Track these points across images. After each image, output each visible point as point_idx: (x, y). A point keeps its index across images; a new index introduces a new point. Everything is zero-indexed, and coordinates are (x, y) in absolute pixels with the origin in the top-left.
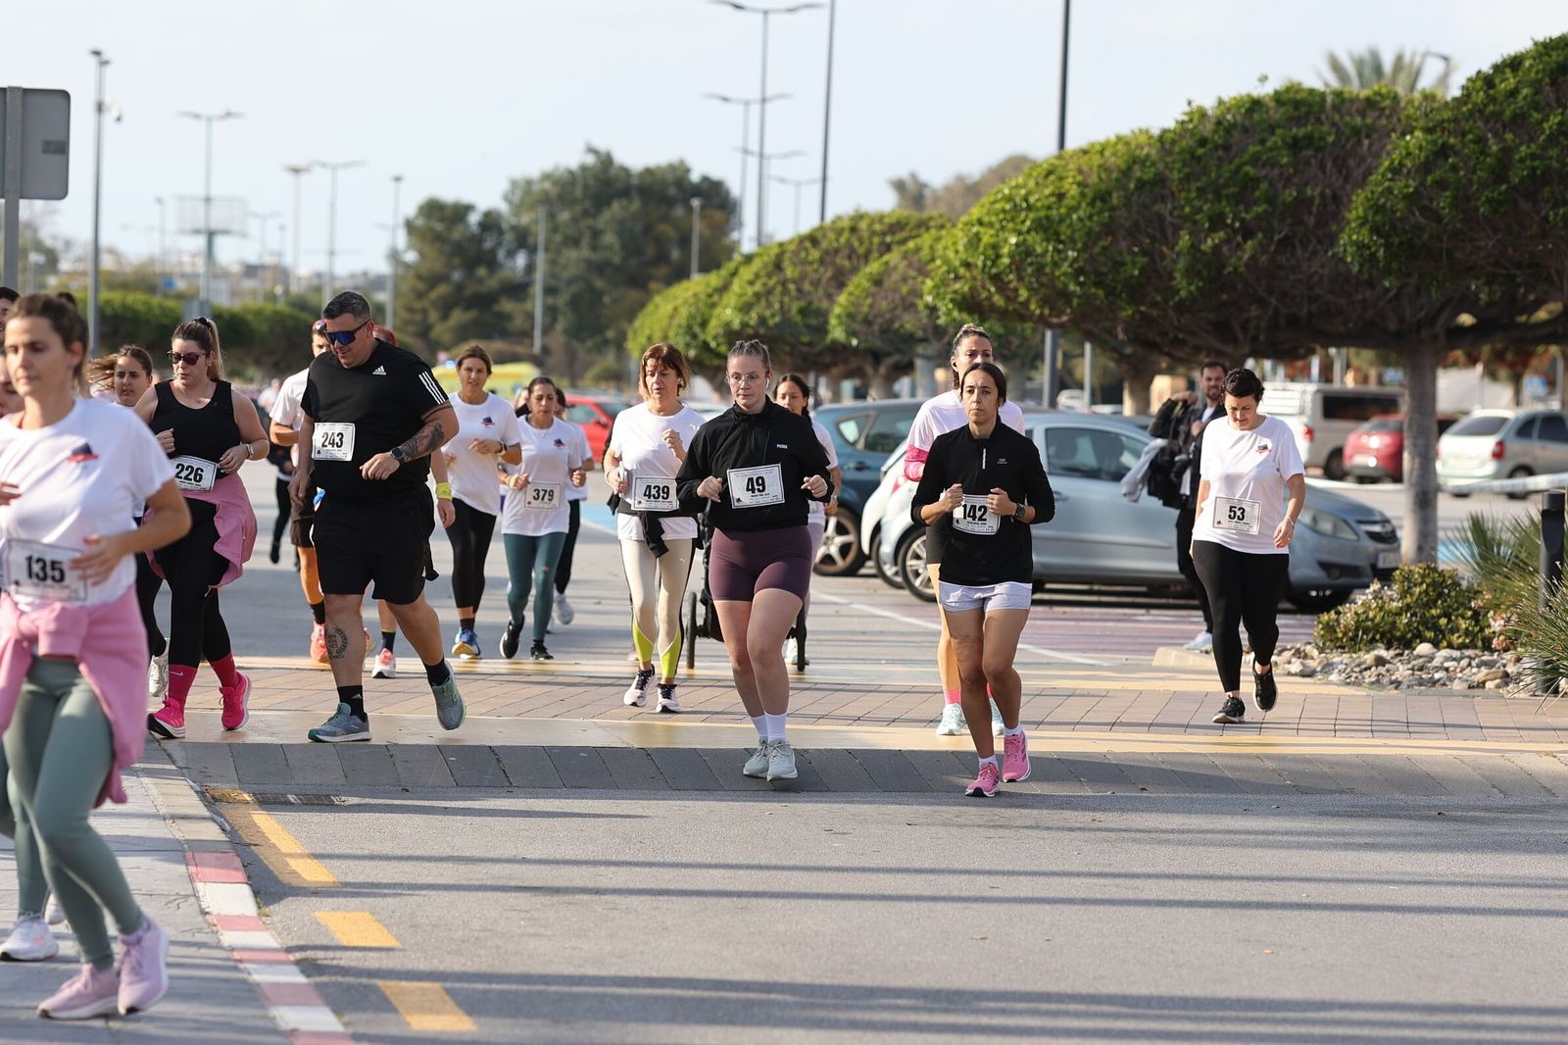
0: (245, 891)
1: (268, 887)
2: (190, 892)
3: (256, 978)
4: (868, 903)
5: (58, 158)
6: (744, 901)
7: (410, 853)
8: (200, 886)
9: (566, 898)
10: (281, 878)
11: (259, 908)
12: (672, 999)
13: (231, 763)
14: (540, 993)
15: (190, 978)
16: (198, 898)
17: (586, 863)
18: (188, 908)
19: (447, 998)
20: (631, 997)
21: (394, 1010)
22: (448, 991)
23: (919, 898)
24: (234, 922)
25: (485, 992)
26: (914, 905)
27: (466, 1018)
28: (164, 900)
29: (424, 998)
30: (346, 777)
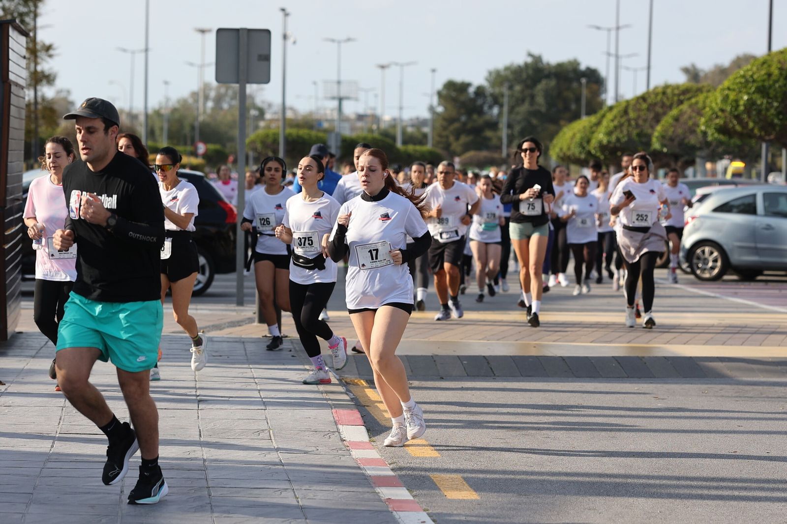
0: (363, 429)
1: (375, 428)
2: (335, 430)
3: (369, 472)
4: (676, 434)
5: (265, 63)
8: (340, 427)
9: (524, 432)
10: (380, 422)
11: (370, 438)
12: (577, 482)
13: (354, 365)
14: (511, 479)
15: (336, 473)
16: (339, 433)
18: (335, 438)
19: (465, 483)
20: (557, 482)
21: (439, 489)
22: (465, 479)
23: (702, 432)
24: (358, 445)
25: (483, 479)
26: (699, 435)
27: (474, 493)
28: (323, 434)
29: (453, 483)
30: (412, 371)
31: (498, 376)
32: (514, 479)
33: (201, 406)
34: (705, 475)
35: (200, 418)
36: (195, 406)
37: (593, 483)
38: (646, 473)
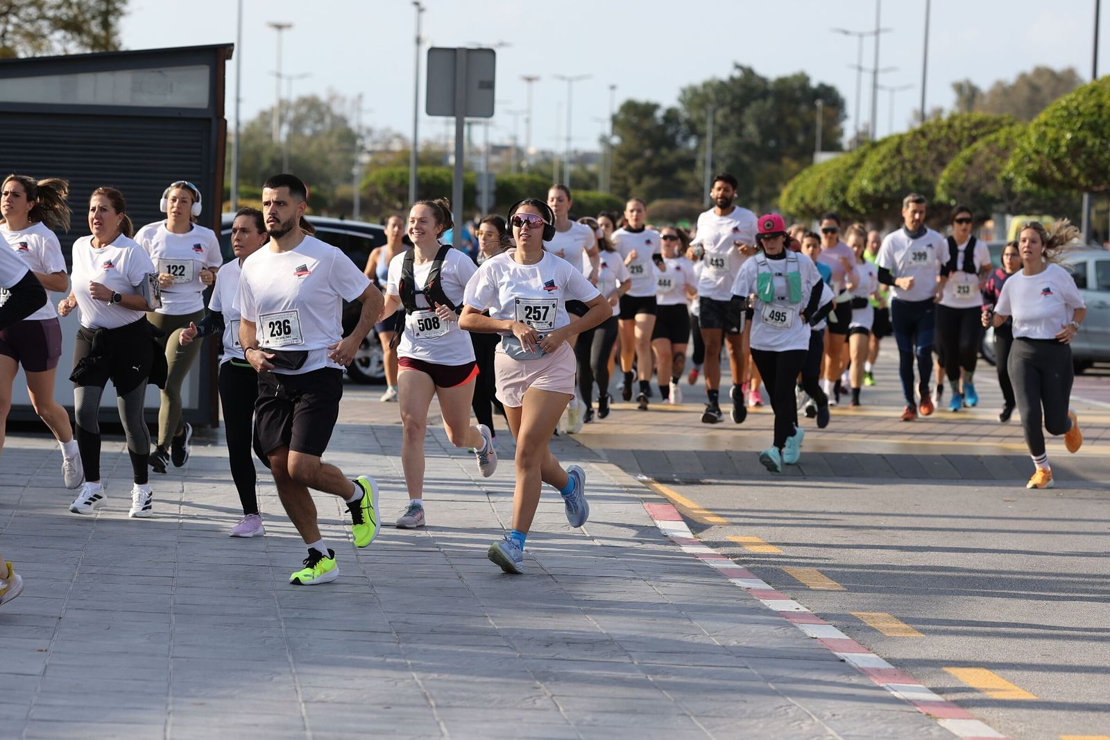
0: (683, 524)
1: (695, 525)
2: (653, 525)
3: (713, 565)
4: (1040, 535)
6: (967, 534)
7: (762, 508)
8: (657, 522)
9: (864, 531)
10: (696, 520)
11: (693, 534)
12: (947, 577)
13: (636, 462)
16: (658, 528)
17: (868, 514)
19: (823, 575)
20: (924, 576)
22: (822, 572)
23: (1068, 533)
24: (683, 541)
25: (842, 573)
26: (1067, 536)
27: (838, 585)
29: (811, 576)
30: (705, 469)
31: (808, 476)
32: (875, 573)
33: (492, 498)
34: (1085, 572)
35: (495, 511)
36: (485, 498)
37: (965, 578)
38: (1020, 570)
